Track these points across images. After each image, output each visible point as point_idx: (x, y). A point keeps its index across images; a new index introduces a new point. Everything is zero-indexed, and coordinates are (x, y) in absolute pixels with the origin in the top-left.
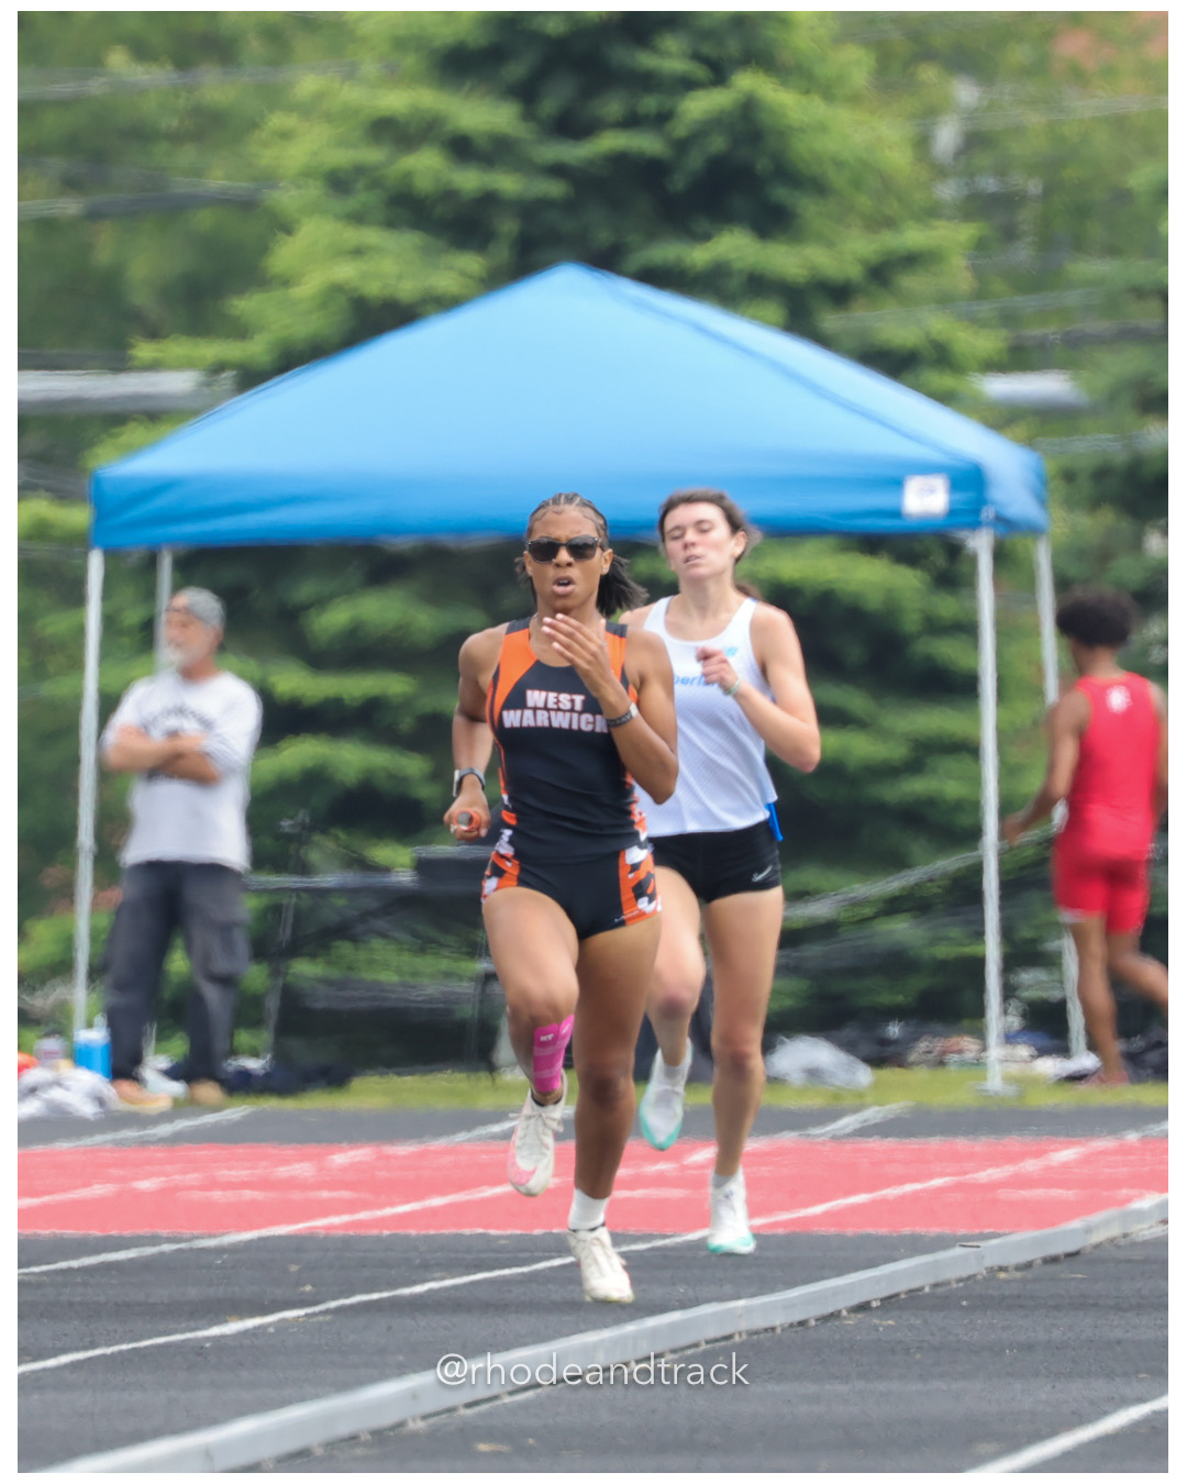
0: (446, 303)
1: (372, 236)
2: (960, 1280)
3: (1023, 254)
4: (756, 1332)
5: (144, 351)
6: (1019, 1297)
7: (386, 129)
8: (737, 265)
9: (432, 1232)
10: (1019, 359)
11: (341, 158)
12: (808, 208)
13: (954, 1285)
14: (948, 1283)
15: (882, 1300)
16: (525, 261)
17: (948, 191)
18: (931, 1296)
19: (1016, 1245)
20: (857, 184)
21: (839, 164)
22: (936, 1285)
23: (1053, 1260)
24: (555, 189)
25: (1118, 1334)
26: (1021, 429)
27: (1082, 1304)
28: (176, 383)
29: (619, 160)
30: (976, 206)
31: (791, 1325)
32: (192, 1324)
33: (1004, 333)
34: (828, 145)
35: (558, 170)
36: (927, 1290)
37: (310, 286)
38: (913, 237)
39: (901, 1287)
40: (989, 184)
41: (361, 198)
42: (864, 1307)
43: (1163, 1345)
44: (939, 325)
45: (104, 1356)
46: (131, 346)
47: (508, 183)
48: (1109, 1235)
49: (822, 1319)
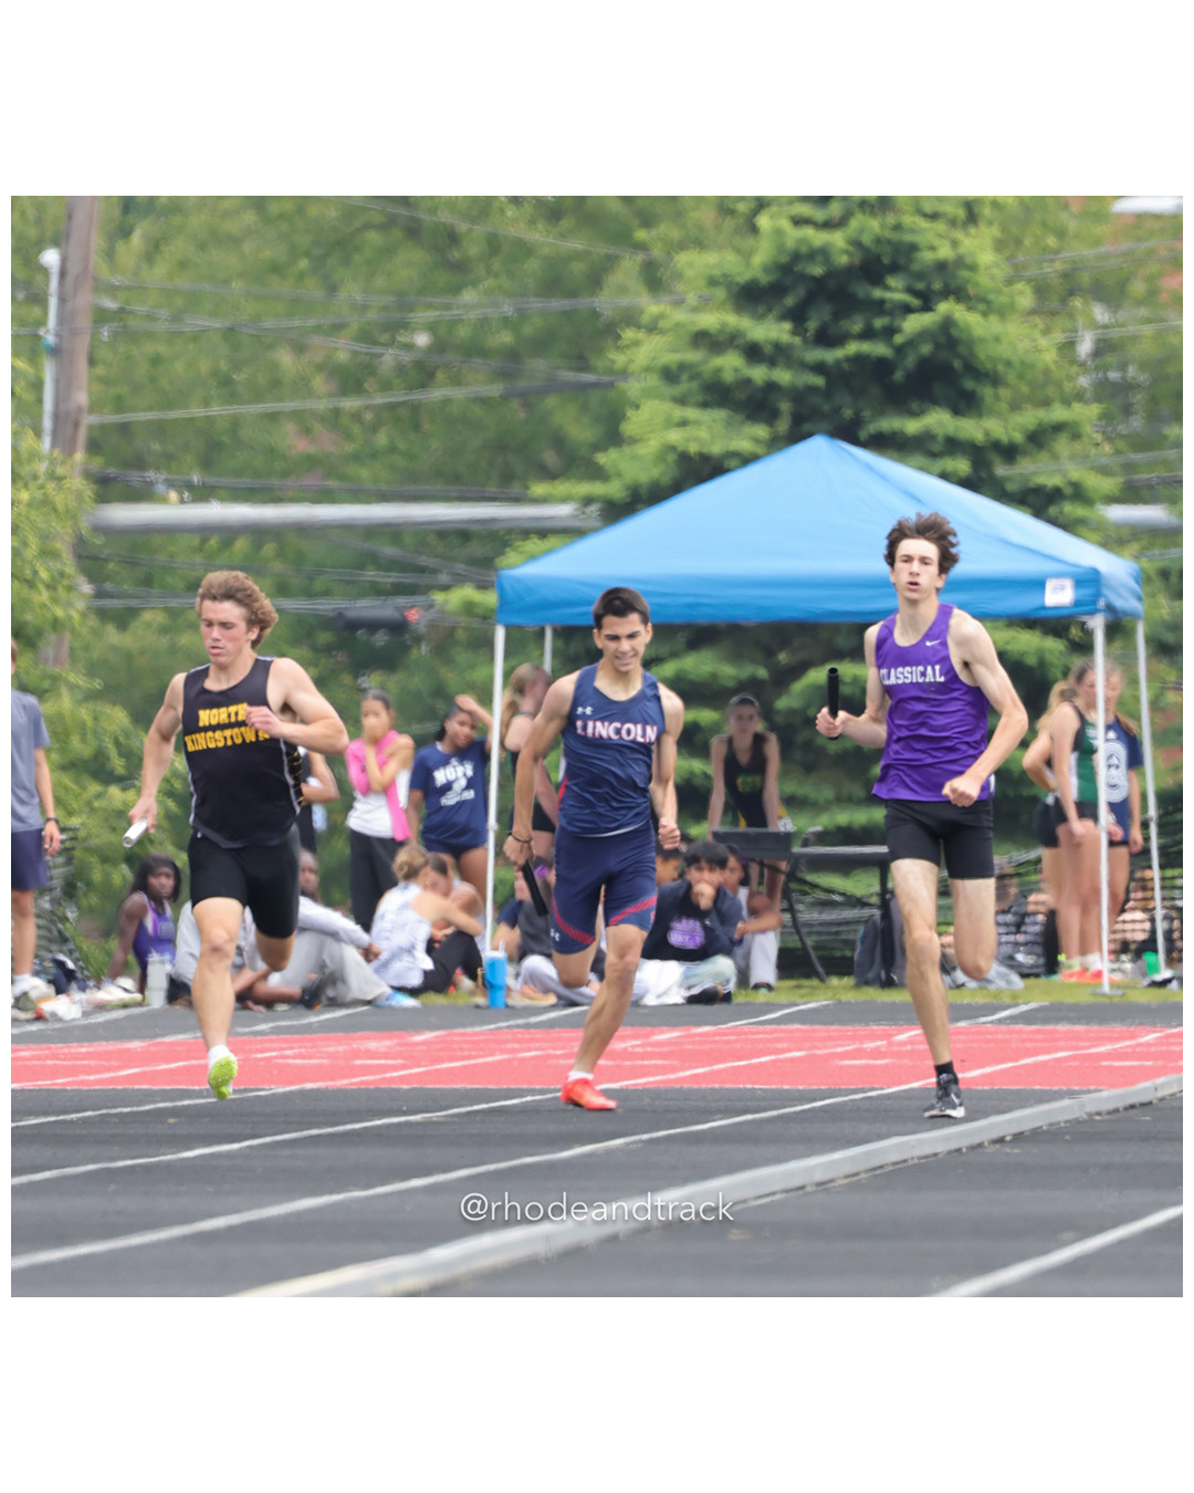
0: (747, 460)
1: (691, 413)
2: (1066, 1122)
3: (1137, 423)
4: (926, 1157)
5: (539, 489)
6: (1106, 1133)
7: (702, 339)
8: (937, 432)
9: (716, 1086)
10: (1131, 495)
11: (672, 358)
12: (987, 392)
13: (1062, 1125)
14: (1059, 1123)
15: (1013, 1136)
17: (1084, 381)
18: (1047, 1132)
19: (1108, 1097)
20: (1022, 376)
21: (1008, 364)
22: (1051, 1125)
23: (1132, 1107)
24: (819, 381)
26: (1135, 547)
27: (1146, 1138)
28: (563, 511)
29: (858, 359)
30: (1105, 392)
31: (950, 1152)
32: (549, 1149)
33: (1122, 479)
34: (1003, 351)
35: (819, 368)
36: (1044, 1128)
37: (650, 447)
38: (1059, 413)
39: (1026, 1127)
40: (1113, 375)
41: (684, 386)
42: (1001, 1140)
44: (1076, 473)
46: (531, 486)
47: (783, 376)
48: (1171, 1092)
49: (973, 1148)
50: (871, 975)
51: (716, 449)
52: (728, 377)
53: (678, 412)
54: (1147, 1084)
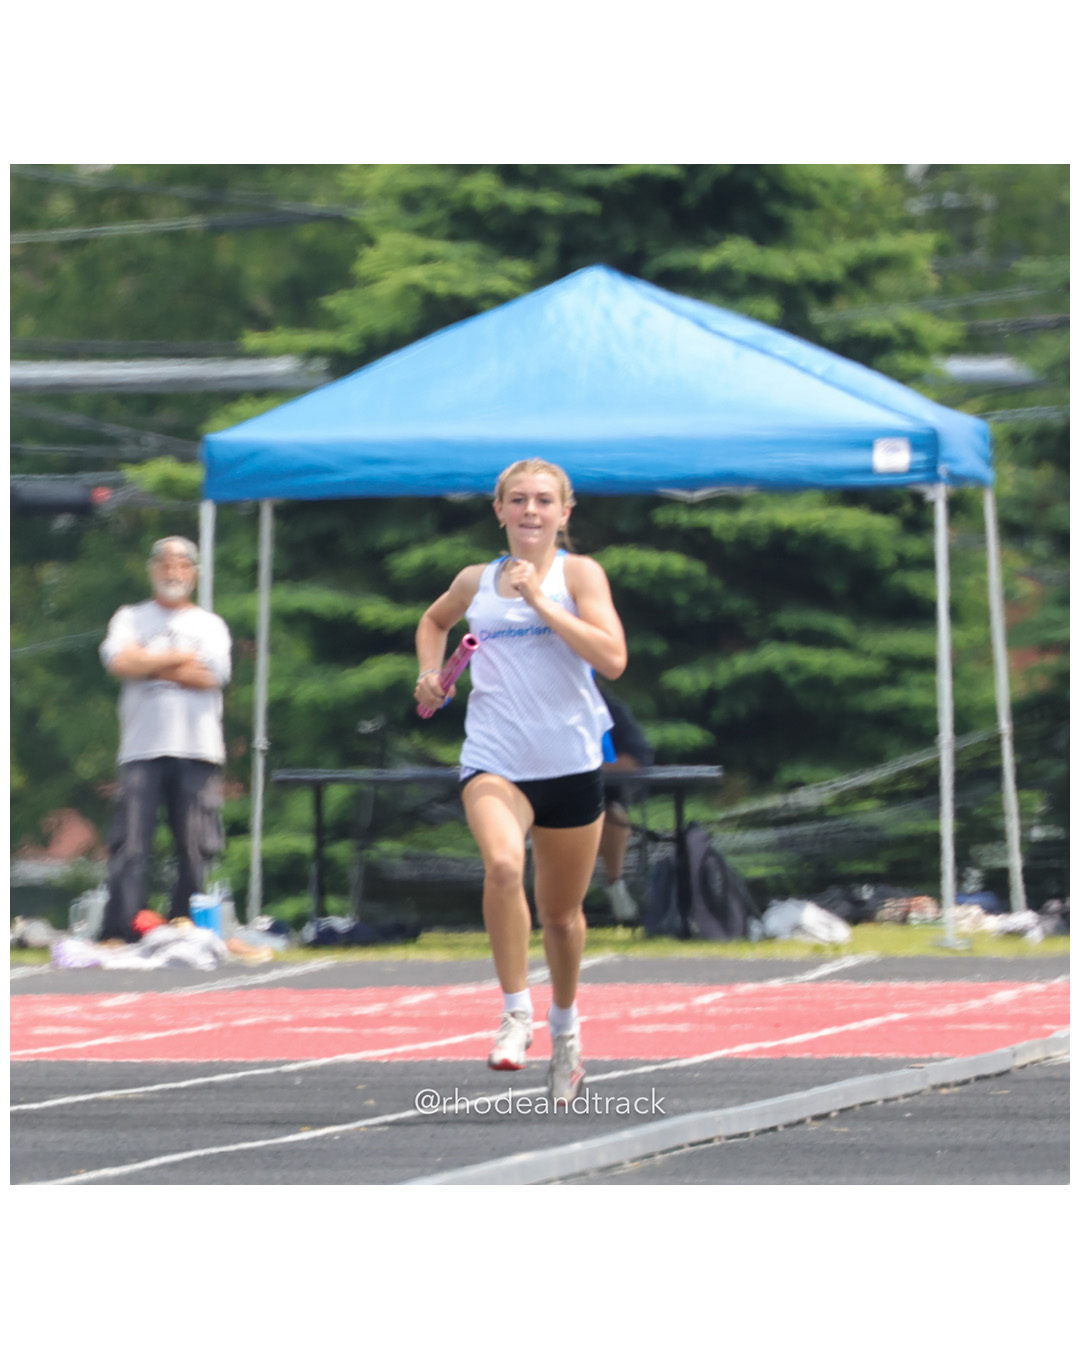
0: (500, 299)
1: (439, 247)
2: (907, 1096)
3: (980, 257)
4: (735, 1136)
5: (253, 340)
6: (955, 1109)
8: (737, 266)
9: (478, 1059)
10: (975, 343)
12: (797, 217)
13: (902, 1101)
14: (896, 1099)
15: (842, 1111)
16: (565, 265)
17: (917, 207)
18: (883, 1108)
19: (957, 1066)
20: (841, 200)
21: (824, 183)
22: (886, 1101)
23: (984, 1077)
24: (590, 206)
25: (1030, 1139)
26: (977, 403)
27: (1006, 1114)
28: (279, 367)
29: (641, 180)
30: (941, 218)
31: (763, 1131)
32: (273, 1132)
33: (963, 324)
35: (591, 190)
36: (880, 1103)
37: (390, 284)
38: (886, 244)
39: (856, 1101)
40: (952, 200)
41: (430, 214)
42: (825, 1117)
43: (1067, 1146)
44: (908, 316)
45: (198, 1157)
46: (243, 336)
47: (550, 201)
48: (1033, 1059)
49: (789, 1126)
50: (665, 923)
51: (468, 289)
52: (480, 203)
53: (423, 246)
54: (1005, 1050)
